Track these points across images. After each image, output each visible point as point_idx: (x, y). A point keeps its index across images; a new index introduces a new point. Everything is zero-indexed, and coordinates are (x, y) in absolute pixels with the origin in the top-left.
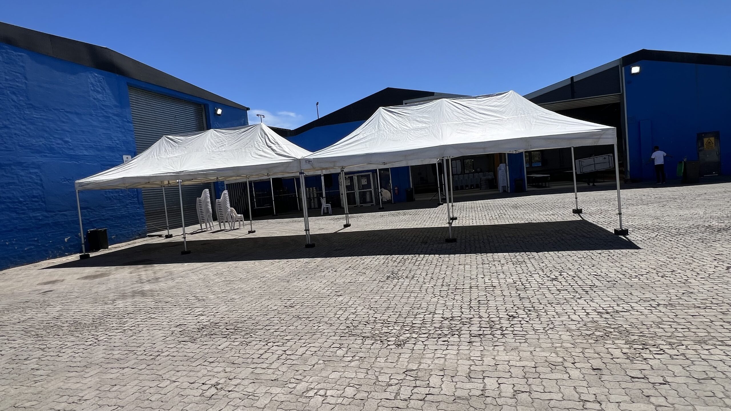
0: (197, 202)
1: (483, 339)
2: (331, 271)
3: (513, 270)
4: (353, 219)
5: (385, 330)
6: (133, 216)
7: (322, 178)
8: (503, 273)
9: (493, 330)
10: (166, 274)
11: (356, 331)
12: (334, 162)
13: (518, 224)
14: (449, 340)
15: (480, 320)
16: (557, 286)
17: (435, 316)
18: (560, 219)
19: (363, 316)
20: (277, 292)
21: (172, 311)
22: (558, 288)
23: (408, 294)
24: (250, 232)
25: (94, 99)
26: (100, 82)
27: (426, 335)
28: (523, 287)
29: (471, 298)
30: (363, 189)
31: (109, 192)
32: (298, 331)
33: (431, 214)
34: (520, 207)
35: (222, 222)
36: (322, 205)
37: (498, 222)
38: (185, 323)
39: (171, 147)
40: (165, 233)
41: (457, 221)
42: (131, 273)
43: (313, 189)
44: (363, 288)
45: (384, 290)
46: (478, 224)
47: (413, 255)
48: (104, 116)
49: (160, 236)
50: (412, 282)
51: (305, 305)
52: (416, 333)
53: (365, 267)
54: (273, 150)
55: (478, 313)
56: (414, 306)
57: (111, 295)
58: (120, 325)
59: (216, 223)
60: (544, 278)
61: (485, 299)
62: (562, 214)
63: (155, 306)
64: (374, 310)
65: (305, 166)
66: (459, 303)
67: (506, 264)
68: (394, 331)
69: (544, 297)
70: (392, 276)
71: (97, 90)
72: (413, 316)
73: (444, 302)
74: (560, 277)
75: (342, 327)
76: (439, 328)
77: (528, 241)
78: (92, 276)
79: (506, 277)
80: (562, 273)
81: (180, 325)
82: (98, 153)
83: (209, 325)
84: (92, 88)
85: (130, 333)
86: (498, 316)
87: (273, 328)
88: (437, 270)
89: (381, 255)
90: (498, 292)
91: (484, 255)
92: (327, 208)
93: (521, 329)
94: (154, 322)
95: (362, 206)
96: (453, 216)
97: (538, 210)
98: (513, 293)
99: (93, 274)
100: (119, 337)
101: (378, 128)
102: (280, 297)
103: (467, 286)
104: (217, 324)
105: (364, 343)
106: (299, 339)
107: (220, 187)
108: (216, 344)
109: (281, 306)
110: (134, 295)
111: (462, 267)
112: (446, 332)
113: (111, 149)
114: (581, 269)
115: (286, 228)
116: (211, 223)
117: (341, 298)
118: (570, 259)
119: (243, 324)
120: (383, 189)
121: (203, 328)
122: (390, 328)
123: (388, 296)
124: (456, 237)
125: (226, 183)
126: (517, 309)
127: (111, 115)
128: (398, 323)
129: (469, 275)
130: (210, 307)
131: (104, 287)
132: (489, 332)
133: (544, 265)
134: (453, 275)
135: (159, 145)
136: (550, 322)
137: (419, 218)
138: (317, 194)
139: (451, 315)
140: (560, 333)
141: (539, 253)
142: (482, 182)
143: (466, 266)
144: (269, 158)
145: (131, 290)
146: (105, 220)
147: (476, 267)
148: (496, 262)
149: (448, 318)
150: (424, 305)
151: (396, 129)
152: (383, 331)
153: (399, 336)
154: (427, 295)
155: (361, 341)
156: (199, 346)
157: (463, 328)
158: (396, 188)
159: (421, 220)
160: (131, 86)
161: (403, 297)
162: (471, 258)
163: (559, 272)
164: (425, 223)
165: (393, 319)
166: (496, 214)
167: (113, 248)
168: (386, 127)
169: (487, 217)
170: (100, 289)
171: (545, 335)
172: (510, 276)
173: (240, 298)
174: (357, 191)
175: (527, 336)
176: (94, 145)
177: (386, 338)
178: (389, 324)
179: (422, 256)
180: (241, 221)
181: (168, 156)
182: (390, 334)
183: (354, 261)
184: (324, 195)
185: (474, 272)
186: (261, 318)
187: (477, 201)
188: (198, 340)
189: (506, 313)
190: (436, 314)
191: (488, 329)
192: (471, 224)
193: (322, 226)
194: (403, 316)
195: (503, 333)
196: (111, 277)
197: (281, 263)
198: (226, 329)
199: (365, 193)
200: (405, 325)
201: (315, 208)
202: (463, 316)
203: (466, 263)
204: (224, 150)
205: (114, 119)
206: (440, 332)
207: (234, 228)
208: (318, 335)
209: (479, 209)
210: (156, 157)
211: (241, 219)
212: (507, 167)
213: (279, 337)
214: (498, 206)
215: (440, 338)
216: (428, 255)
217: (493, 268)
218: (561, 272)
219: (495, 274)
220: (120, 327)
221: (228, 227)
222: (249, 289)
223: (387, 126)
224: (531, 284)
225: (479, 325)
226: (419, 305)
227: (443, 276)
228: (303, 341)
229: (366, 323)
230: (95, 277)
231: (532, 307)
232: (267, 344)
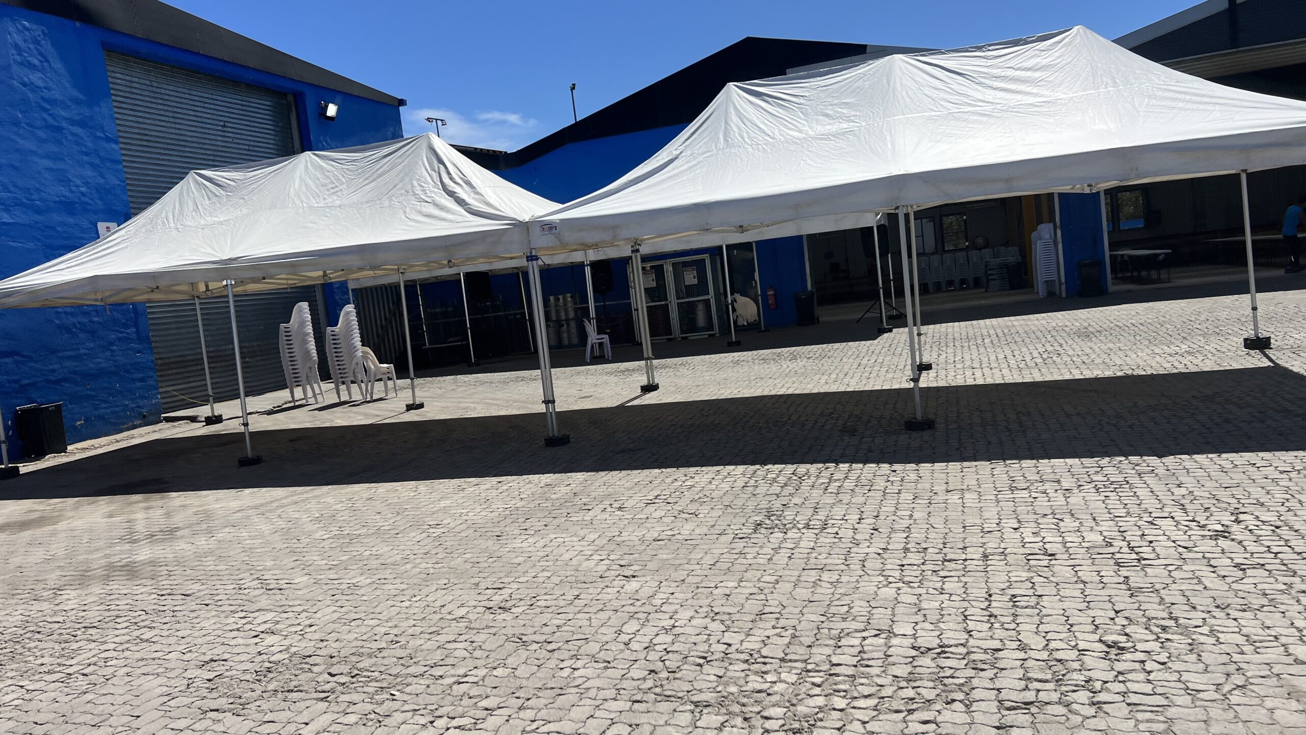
0: (282, 334)
1: (1040, 717)
2: (609, 509)
3: (1097, 506)
4: (664, 371)
5: (755, 683)
6: (128, 371)
7: (588, 270)
8: (1073, 515)
9: (1064, 688)
10: (195, 519)
11: (676, 685)
12: (614, 228)
13: (1097, 380)
14: (939, 719)
15: (1022, 655)
16: (1232, 555)
17: (895, 641)
18: (1209, 366)
19: (694, 639)
20: (469, 566)
21: (198, 620)
22: (1237, 561)
23: (813, 576)
24: (410, 408)
25: (24, 85)
26: (36, 42)
27: (871, 702)
28: (1134, 556)
29: (988, 588)
30: (688, 297)
31: (65, 313)
32: (518, 682)
33: (862, 355)
34: (1097, 334)
35: (343, 383)
36: (587, 337)
37: (1042, 375)
38: (226, 656)
39: (209, 198)
40: (204, 411)
41: (932, 373)
42: (111, 516)
43: (565, 299)
44: (692, 556)
45: (750, 561)
46: (989, 381)
47: (820, 465)
48: (48, 127)
49: (193, 419)
50: (822, 539)
51: (539, 603)
52: (842, 694)
53: (697, 497)
54: (461, 202)
55: (1013, 633)
56: (833, 610)
57: (52, 576)
58: (59, 661)
59: (327, 386)
60: (1191, 529)
61: (1030, 592)
62: (1214, 351)
63: (155, 607)
64: (722, 621)
65: (540, 241)
66: (957, 604)
67: (1076, 491)
68: (780, 687)
69: (1200, 587)
70: (768, 522)
71: (29, 62)
72: (832, 642)
73: (913, 599)
74: (1235, 528)
75: (636, 673)
76: (908, 681)
77: (1130, 427)
78: (15, 523)
79: (1082, 529)
80: (1242, 517)
81: (212, 660)
82: (38, 218)
83: (287, 661)
84: (18, 58)
85: (82, 683)
86: (1073, 643)
87: (453, 672)
88: (888, 508)
89: (736, 464)
90: (1063, 571)
91: (1014, 466)
92: (601, 344)
93: (1148, 688)
94: (147, 651)
95: (686, 338)
96: (921, 359)
97: (1147, 343)
98: (1108, 572)
99: (20, 519)
100: (53, 695)
101: (725, 139)
102: (476, 580)
103: (975, 553)
104: (308, 660)
105: (698, 724)
106: (520, 709)
107: (337, 297)
108: (296, 719)
109: (475, 607)
110: (109, 577)
111: (954, 498)
112: (929, 694)
113: (68, 207)
114: (1293, 503)
115: (499, 395)
116: (315, 386)
117: (633, 585)
118: (1256, 475)
119: (374, 659)
120: (738, 296)
121: (269, 670)
122: (769, 678)
123: (759, 580)
124: (931, 416)
125: (351, 286)
126: (1125, 622)
127: (64, 124)
128: (790, 661)
129: (978, 521)
130: (295, 609)
131: (39, 554)
132: (1055, 696)
133: (1183, 491)
134: (932, 520)
135: (181, 193)
136: (1232, 668)
137: (832, 368)
138: (576, 310)
139: (938, 641)
140: (1269, 703)
141: (1165, 460)
142: (990, 272)
143: (967, 495)
144: (451, 221)
145: (103, 562)
146: (58, 382)
147: (993, 497)
148: (1048, 486)
149: (929, 649)
150: (860, 607)
151: (770, 140)
152: (750, 686)
153: (794, 701)
154: (866, 578)
155: (688, 716)
156: (252, 724)
157: (975, 682)
158: (770, 293)
159: (838, 371)
160: (110, 49)
161: (800, 585)
162: (977, 474)
163: (1232, 514)
164: (848, 378)
165: (774, 650)
166: (1035, 354)
167: (78, 451)
168: (745, 135)
169: (1012, 362)
170: (31, 559)
171: (1224, 710)
172: (1093, 524)
173: (373, 582)
174: (673, 302)
175: (1172, 712)
176: (25, 198)
177: (759, 709)
178: (765, 663)
179: (844, 467)
180: (390, 379)
181: (202, 222)
182: (769, 694)
183: (669, 480)
184: (592, 313)
185: (991, 513)
186: (422, 642)
187: (982, 322)
188: (253, 706)
189: (1097, 637)
190: (896, 635)
191: (1051, 686)
192: (970, 382)
193: (587, 391)
194: (802, 639)
195: (1095, 700)
196: (62, 525)
197: (483, 487)
198: (330, 674)
199: (692, 306)
200: (810, 667)
201: (570, 346)
202: (972, 642)
203: (965, 487)
204: (338, 203)
205: (73, 134)
206: (910, 693)
207: (372, 397)
208: (571, 696)
209: (987, 341)
210: (172, 225)
211: (390, 375)
212: (1059, 232)
213: (466, 701)
214: (1039, 334)
215: (914, 710)
216: (861, 465)
217: (1042, 501)
218: (1236, 513)
219: (1050, 519)
220: (59, 665)
221: (357, 396)
222: (399, 557)
223: (747, 133)
224: (1157, 549)
225: (1022, 671)
226: (846, 608)
227: (906, 523)
228: (529, 714)
229: (701, 661)
230: (24, 525)
231: (1171, 618)
232: (432, 722)
